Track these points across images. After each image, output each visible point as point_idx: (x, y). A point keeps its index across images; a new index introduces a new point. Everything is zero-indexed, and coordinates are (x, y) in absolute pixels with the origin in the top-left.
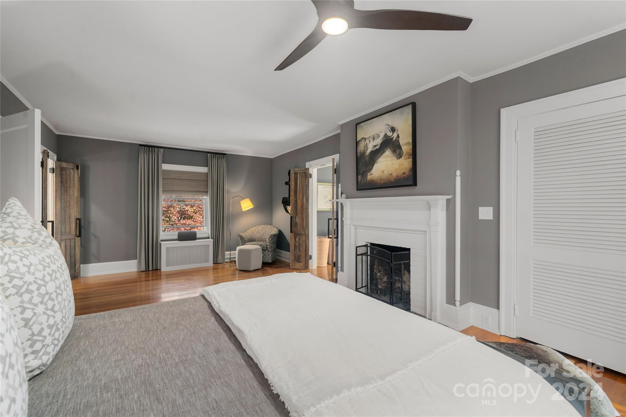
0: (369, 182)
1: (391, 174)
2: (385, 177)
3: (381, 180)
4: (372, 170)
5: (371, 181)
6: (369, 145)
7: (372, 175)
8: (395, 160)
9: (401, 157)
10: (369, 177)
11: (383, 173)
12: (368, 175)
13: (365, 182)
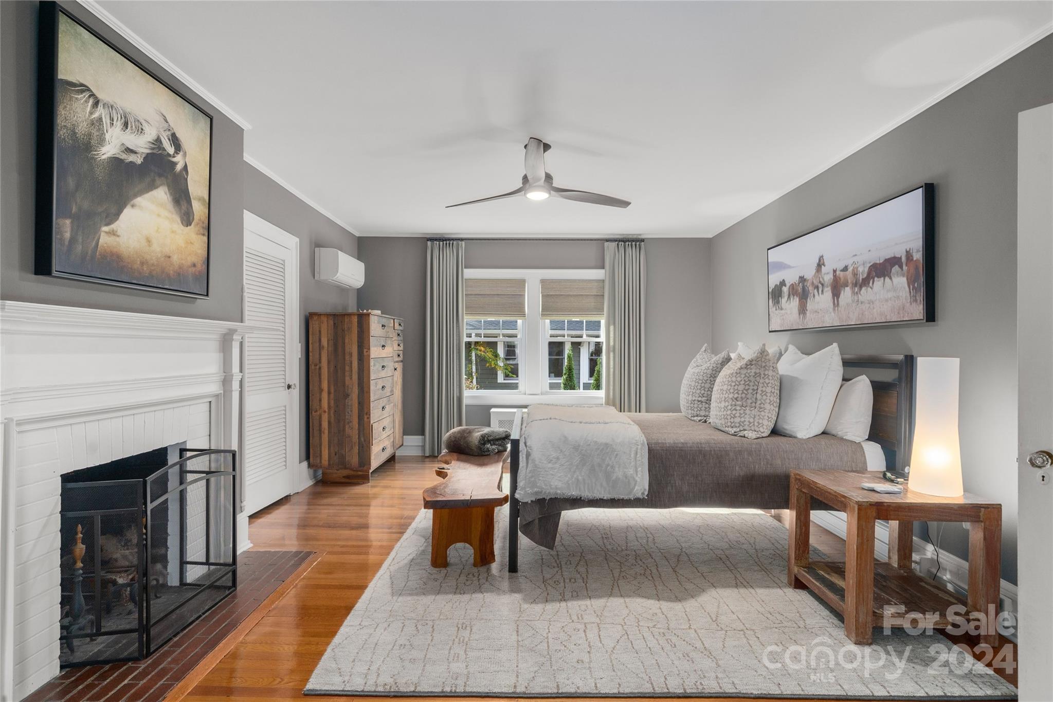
0: (104, 256)
1: (169, 257)
2: (154, 258)
3: (142, 264)
4: (117, 222)
5: (112, 254)
6: (110, 130)
7: (117, 239)
8: (178, 224)
9: (190, 225)
10: (105, 240)
11: (150, 246)
12: (103, 234)
13: (90, 252)
